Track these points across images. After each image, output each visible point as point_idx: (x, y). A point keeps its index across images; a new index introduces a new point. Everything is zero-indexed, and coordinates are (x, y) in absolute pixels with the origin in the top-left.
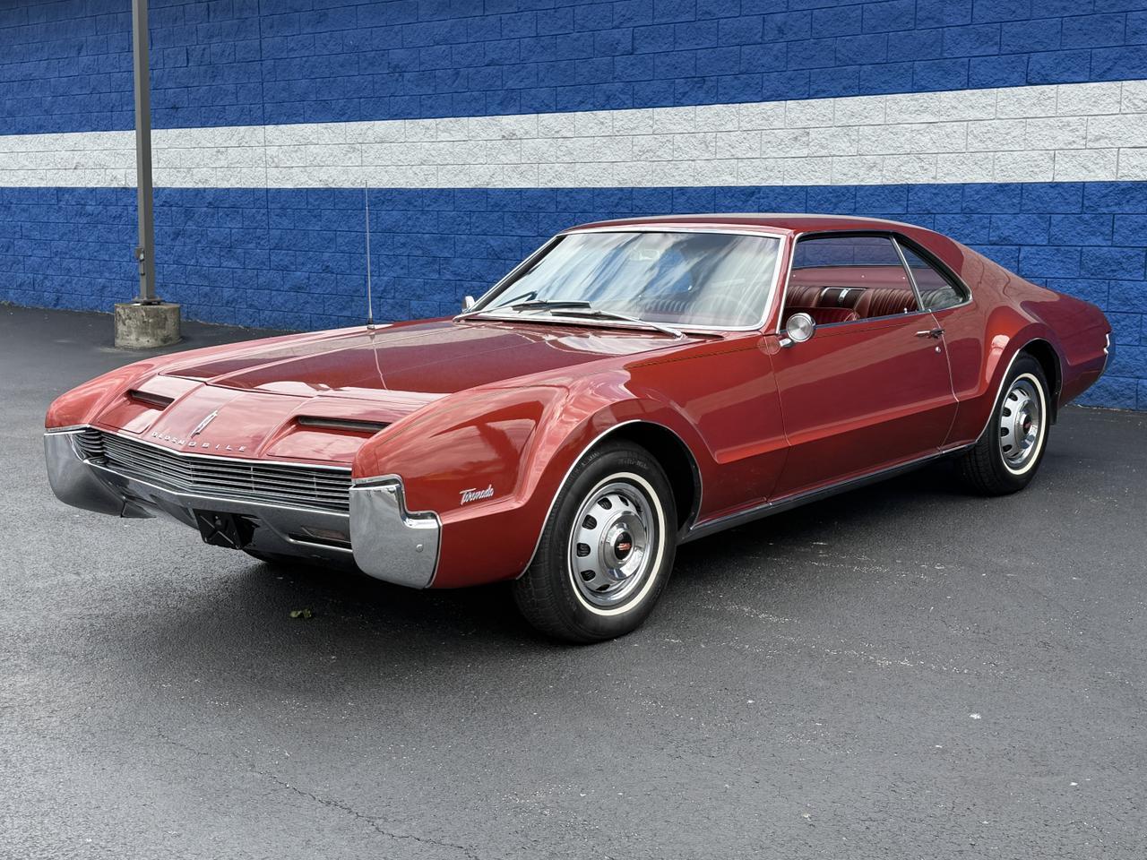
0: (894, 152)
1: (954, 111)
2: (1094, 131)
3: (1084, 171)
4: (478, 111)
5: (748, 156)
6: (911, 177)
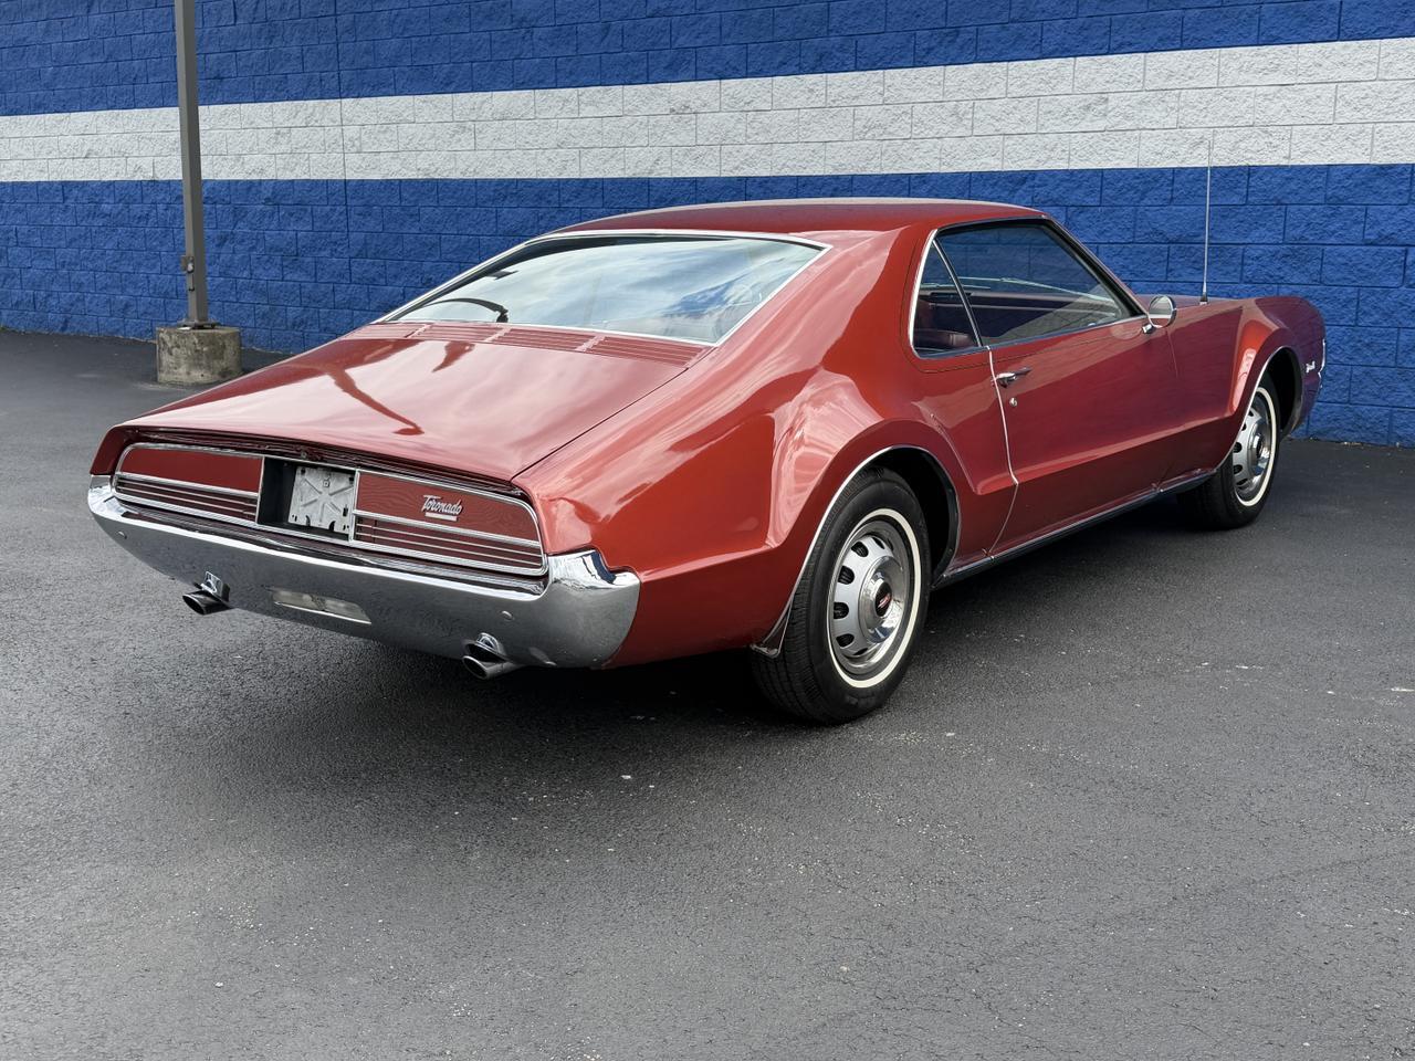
0: (1230, 124)
1: (1320, 70)
4: (637, 77)
5: (1019, 131)
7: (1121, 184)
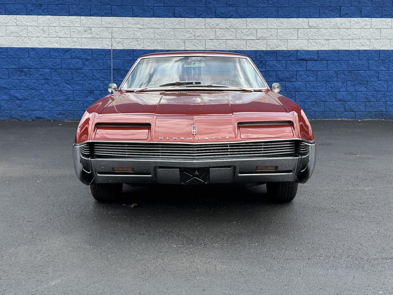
0: (127, 38)
1: (149, 25)
2: (197, 34)
3: (195, 47)
5: (64, 36)
6: (134, 47)
7: (98, 53)
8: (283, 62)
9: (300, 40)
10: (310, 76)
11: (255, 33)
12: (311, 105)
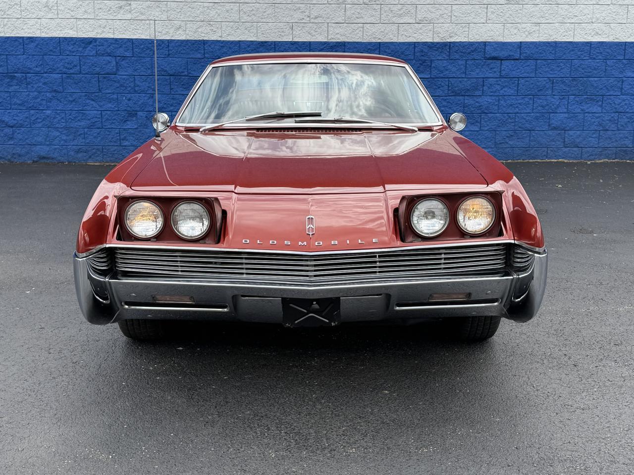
0: (193, 20)
2: (314, 13)
3: (309, 35)
5: (85, 17)
6: (206, 35)
7: (142, 46)
8: (460, 62)
9: (490, 25)
10: (506, 86)
11: (413, 11)
12: (507, 137)
